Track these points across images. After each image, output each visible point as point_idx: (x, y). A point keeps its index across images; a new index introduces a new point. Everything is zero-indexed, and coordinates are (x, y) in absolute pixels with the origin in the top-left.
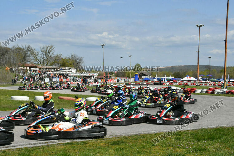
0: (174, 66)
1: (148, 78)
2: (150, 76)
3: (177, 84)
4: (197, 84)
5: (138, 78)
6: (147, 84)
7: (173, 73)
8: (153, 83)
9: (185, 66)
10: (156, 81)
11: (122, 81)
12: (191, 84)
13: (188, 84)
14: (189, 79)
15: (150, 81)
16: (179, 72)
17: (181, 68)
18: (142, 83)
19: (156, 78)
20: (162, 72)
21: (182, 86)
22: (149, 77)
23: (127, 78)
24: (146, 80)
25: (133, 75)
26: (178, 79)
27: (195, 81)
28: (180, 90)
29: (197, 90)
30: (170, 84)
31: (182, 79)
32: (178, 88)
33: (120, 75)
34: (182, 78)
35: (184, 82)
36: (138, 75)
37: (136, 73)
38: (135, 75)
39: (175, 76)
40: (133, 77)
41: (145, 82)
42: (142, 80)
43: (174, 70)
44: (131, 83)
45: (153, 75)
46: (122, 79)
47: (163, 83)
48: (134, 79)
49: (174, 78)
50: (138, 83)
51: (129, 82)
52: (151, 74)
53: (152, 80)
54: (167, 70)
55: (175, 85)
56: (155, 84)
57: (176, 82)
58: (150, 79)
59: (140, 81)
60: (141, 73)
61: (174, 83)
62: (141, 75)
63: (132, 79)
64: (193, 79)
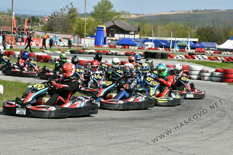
0: (201, 11)
1: (130, 40)
2: (136, 33)
3: (206, 57)
5: (105, 39)
6: (126, 54)
7: (197, 28)
8: (142, 53)
9: (230, 12)
10: (149, 49)
11: (61, 44)
15: (136, 48)
16: (211, 26)
17: (216, 15)
18: (114, 52)
19: (151, 41)
20: (168, 25)
21: (217, 64)
22: (132, 37)
23: (77, 37)
24: (125, 44)
25: (91, 29)
26: (209, 44)
28: (212, 75)
30: (186, 57)
31: (217, 46)
32: (206, 68)
33: (56, 28)
34: (219, 44)
35: (223, 53)
36: (105, 30)
37: (100, 24)
38: (97, 30)
39: (201, 37)
40: (91, 34)
41: (122, 48)
42: (115, 43)
43: (198, 21)
44: (85, 49)
45: (144, 33)
46: (63, 38)
47: (169, 54)
48: (94, 40)
49: (199, 42)
50: (103, 52)
51: (80, 47)
52: (139, 30)
53: (140, 46)
54: (180, 20)
55: (199, 61)
56: (148, 55)
57: (203, 53)
58: (136, 43)
59: (108, 47)
60: (114, 26)
61: (196, 54)
62: (111, 29)
63: (89, 39)
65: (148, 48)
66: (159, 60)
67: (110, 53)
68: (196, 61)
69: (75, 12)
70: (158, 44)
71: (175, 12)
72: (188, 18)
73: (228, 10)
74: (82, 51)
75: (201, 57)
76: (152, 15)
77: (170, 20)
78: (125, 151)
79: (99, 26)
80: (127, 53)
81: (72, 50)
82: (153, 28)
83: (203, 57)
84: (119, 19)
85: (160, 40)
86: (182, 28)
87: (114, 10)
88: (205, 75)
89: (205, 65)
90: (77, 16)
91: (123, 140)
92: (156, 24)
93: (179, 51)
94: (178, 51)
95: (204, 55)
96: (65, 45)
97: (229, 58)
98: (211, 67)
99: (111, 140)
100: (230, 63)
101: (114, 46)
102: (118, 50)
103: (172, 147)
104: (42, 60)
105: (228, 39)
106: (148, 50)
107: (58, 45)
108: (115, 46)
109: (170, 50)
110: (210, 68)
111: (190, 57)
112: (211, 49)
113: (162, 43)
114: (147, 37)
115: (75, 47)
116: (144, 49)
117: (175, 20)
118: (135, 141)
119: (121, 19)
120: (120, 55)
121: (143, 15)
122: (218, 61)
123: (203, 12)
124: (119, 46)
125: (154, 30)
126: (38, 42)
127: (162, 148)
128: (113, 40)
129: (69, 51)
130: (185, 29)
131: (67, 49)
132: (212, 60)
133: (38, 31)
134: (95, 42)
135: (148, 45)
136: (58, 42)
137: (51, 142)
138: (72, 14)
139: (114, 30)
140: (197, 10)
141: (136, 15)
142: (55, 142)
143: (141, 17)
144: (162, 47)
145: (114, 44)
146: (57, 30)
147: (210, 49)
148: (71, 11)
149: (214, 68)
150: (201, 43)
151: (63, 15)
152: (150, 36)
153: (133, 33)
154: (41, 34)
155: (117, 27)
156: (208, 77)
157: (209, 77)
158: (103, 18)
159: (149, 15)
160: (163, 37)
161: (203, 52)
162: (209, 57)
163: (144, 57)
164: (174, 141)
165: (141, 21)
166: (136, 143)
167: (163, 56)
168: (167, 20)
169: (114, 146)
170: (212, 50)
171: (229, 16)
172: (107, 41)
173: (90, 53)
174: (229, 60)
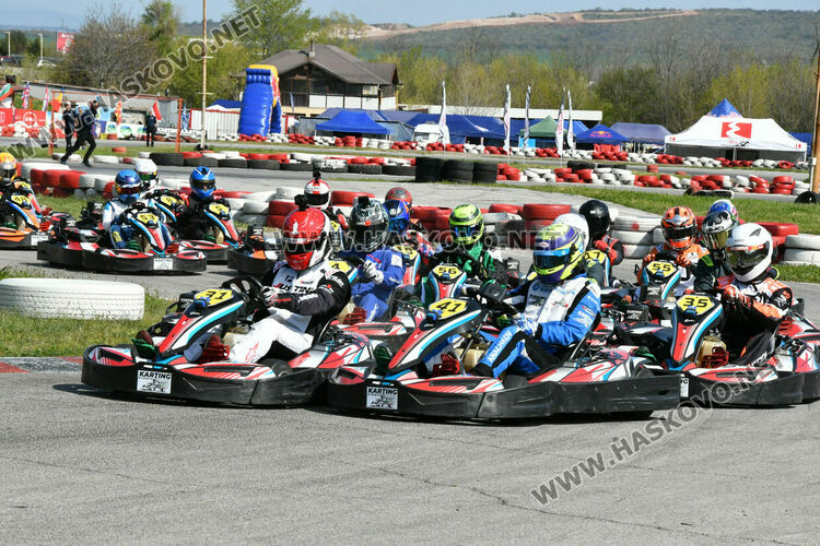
0: (610, 14)
1: (362, 115)
2: (384, 91)
4: (803, 188)
5: (276, 111)
6: (352, 167)
7: (596, 74)
8: (406, 163)
9: (710, 18)
10: (432, 147)
11: (120, 132)
12: (755, 187)
13: (727, 181)
14: (734, 140)
15: (386, 144)
16: (646, 66)
17: (666, 29)
18: (307, 157)
19: (435, 119)
20: (496, 65)
21: (665, 199)
22: (370, 105)
23: (174, 104)
24: (346, 131)
25: (223, 79)
26: (641, 131)
27: (786, 159)
28: (650, 239)
29: (804, 239)
30: (559, 175)
31: (669, 139)
32: (630, 216)
33: (101, 72)
34: (675, 130)
35: (688, 163)
36: (274, 81)
37: (257, 60)
38: (248, 82)
39: (611, 106)
40: (226, 94)
41: (336, 144)
42: (310, 125)
43: (601, 49)
44: (206, 147)
45: (412, 92)
46: (125, 111)
47: (502, 166)
48: (237, 117)
49: (604, 122)
50: (270, 158)
51: (188, 141)
52: (395, 81)
53: (399, 136)
54: (539, 47)
55: (605, 190)
56: (428, 170)
57: (620, 162)
58: (384, 125)
59: (287, 140)
60: (306, 68)
61: (596, 164)
62: (298, 77)
63: (218, 111)
64: (768, 135)
65: (429, 145)
66: (465, 186)
67: (292, 161)
68: (594, 189)
69: (169, 18)
70: (461, 129)
71: (521, 16)
72: (565, 40)
73: (704, 10)
74: (195, 154)
75: (611, 177)
76: (443, 28)
77: (504, 46)
78: (346, 507)
79: (253, 67)
80: (353, 161)
81: (160, 152)
82: (443, 76)
83: (618, 177)
84: (324, 42)
85: (472, 118)
86: (544, 74)
87: (308, 12)
88: (627, 240)
89: (627, 205)
90: (175, 32)
91: (342, 470)
92: (454, 60)
93: (537, 154)
94: (533, 154)
95: (624, 167)
96: (131, 136)
97: (708, 179)
98: (648, 210)
99: (298, 468)
100: (710, 194)
101: (307, 137)
102: (320, 153)
103: (515, 491)
104: (50, 189)
105: (705, 114)
106: (428, 150)
107: (107, 132)
108: (311, 138)
109: (503, 152)
110: (644, 214)
111: (575, 176)
112: (648, 146)
113: (476, 126)
114: (425, 107)
115: (167, 140)
116: (412, 148)
117: (520, 47)
118: (385, 471)
119: (331, 42)
120: (329, 170)
121: (409, 27)
122: (669, 191)
123: (619, 17)
124: (326, 138)
125: (448, 80)
126: (36, 125)
127: (476, 494)
128: (303, 116)
129: (147, 154)
130: (557, 76)
131: (140, 148)
132: (651, 185)
133: (37, 84)
134: (241, 122)
135: (427, 134)
136: (109, 123)
137: (86, 477)
138: (156, 25)
139: (306, 80)
140: (597, 10)
141: (385, 27)
142: (98, 477)
143: (401, 36)
144: (477, 142)
145: (307, 130)
146: (103, 80)
147: (642, 149)
148: (152, 15)
149: (657, 213)
150: (612, 128)
151: (124, 28)
152: (437, 102)
153: (374, 90)
154: (45, 95)
155: (318, 69)
156: (636, 247)
157: (638, 245)
158: (267, 37)
159: (429, 30)
160: (481, 104)
161: (620, 158)
162: (641, 174)
163: (414, 178)
164: (520, 471)
165: (402, 48)
166: (385, 479)
167: (481, 174)
168: (493, 46)
169: (309, 491)
170: (650, 151)
171: (711, 31)
172: (283, 120)
173: (222, 163)
174: (710, 186)
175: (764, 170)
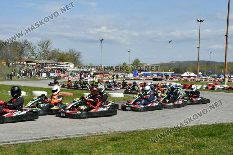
0: (174, 62)
1: (147, 74)
2: (149, 71)
3: (177, 79)
4: (197, 80)
5: (137, 74)
6: (146, 80)
7: (173, 68)
8: (152, 79)
9: (185, 62)
10: (155, 77)
12: (191, 80)
13: (188, 80)
14: (189, 75)
15: (150, 77)
16: (178, 67)
17: (180, 63)
18: (141, 79)
19: (155, 74)
24: (145, 75)
26: (178, 74)
27: (195, 77)
30: (169, 79)
31: (181, 75)
35: (184, 78)
40: (132, 72)
41: (144, 77)
42: (141, 75)
43: (173, 66)
44: (130, 78)
46: (121, 74)
47: (163, 79)
48: (133, 75)
49: (174, 73)
50: (137, 79)
51: (128, 77)
54: (166, 66)
55: (174, 81)
56: (154, 80)
57: (176, 78)
58: (149, 75)
59: (139, 77)
61: (173, 78)
63: (131, 74)
64: (192, 74)
67: (139, 79)
70: (158, 75)
71: (164, 62)
72: (169, 65)
77: (163, 66)
87: (141, 63)
98: (179, 83)
105: (185, 72)
108: (141, 77)
109: (163, 77)
111: (171, 80)
116: (153, 77)
118: (151, 113)
120: (143, 80)
121: (152, 64)
122: (182, 81)
127: (161, 116)
132: (180, 80)
141: (149, 64)
144: (160, 76)
148: (124, 64)
152: (155, 72)
159: (154, 64)
160: (160, 72)
167: (160, 80)
170: (179, 77)
173: (132, 80)
174: (186, 80)
175: (192, 78)
